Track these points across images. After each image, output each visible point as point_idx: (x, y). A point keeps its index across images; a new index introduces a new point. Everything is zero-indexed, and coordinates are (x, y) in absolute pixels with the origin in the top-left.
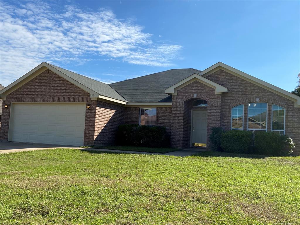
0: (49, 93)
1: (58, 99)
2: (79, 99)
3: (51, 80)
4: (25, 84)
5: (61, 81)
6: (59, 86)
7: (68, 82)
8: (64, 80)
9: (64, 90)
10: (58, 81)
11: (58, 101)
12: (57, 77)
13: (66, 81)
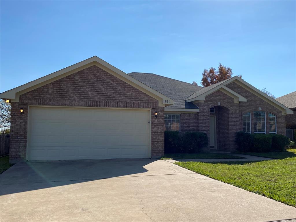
0: (99, 96)
1: (113, 104)
2: (143, 105)
3: (101, 80)
4: (55, 81)
5: (117, 82)
6: (114, 88)
7: (127, 85)
8: (120, 81)
9: (121, 93)
10: (112, 82)
11: (113, 106)
12: (109, 76)
13: (123, 83)
